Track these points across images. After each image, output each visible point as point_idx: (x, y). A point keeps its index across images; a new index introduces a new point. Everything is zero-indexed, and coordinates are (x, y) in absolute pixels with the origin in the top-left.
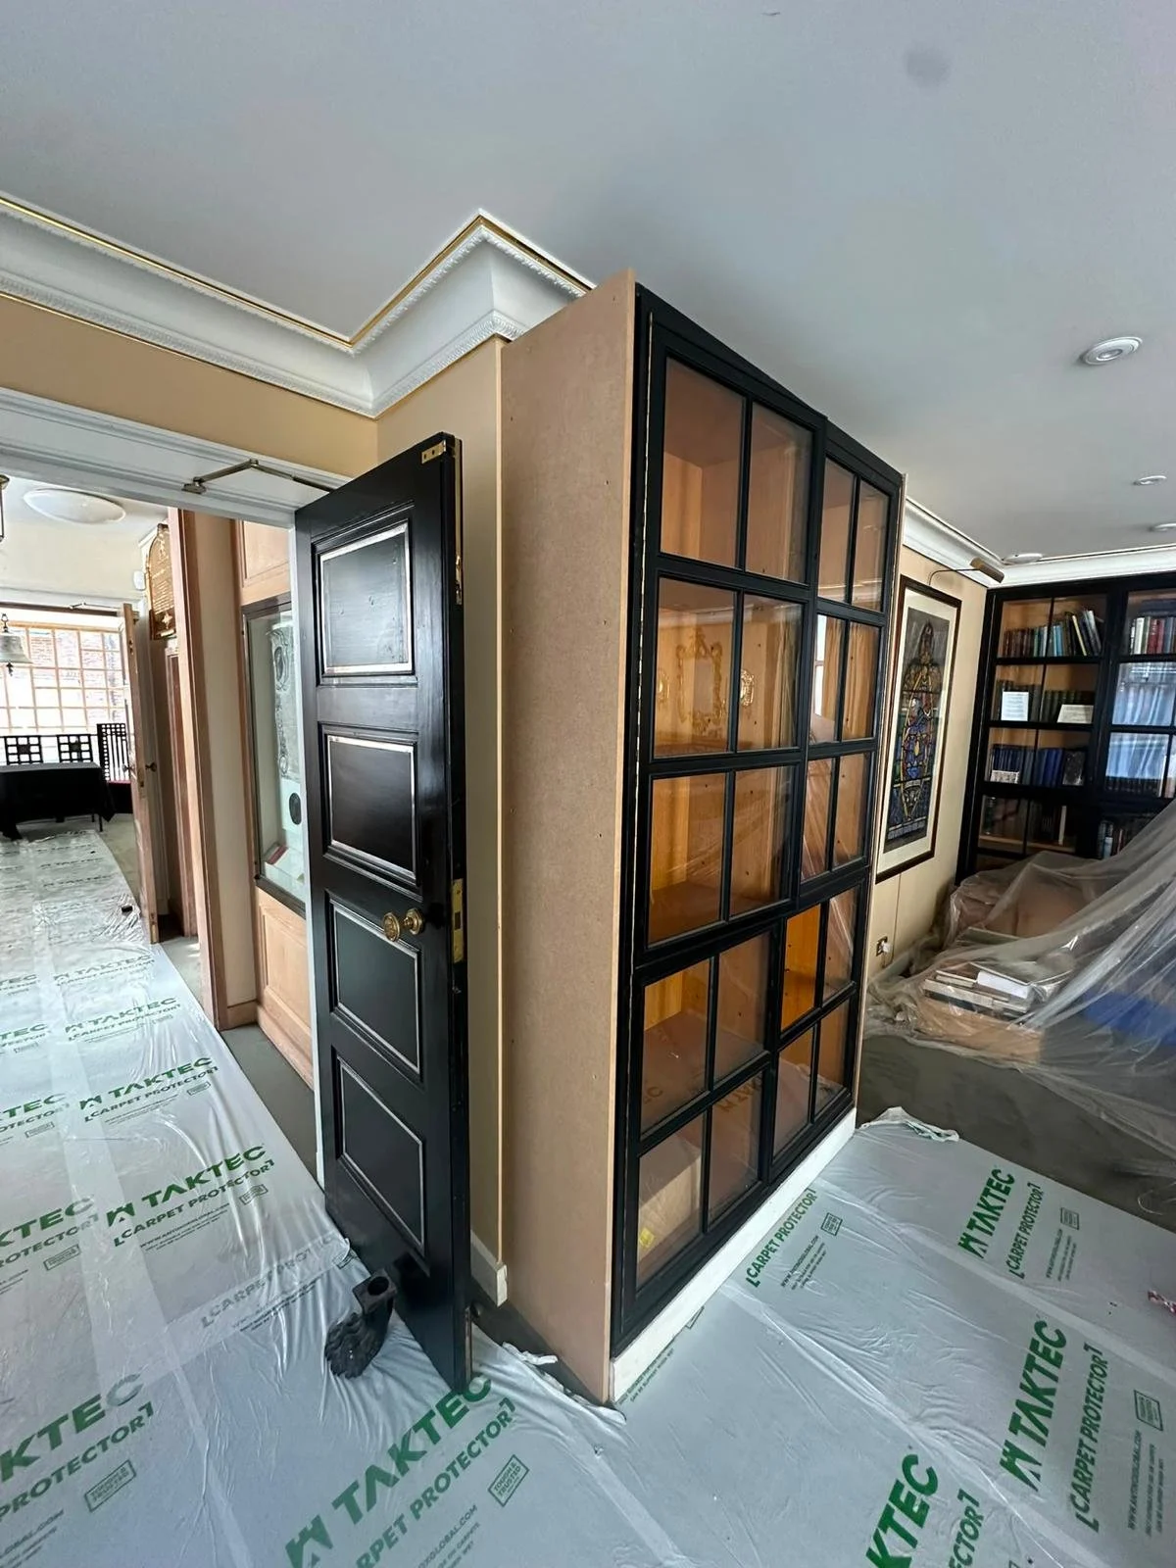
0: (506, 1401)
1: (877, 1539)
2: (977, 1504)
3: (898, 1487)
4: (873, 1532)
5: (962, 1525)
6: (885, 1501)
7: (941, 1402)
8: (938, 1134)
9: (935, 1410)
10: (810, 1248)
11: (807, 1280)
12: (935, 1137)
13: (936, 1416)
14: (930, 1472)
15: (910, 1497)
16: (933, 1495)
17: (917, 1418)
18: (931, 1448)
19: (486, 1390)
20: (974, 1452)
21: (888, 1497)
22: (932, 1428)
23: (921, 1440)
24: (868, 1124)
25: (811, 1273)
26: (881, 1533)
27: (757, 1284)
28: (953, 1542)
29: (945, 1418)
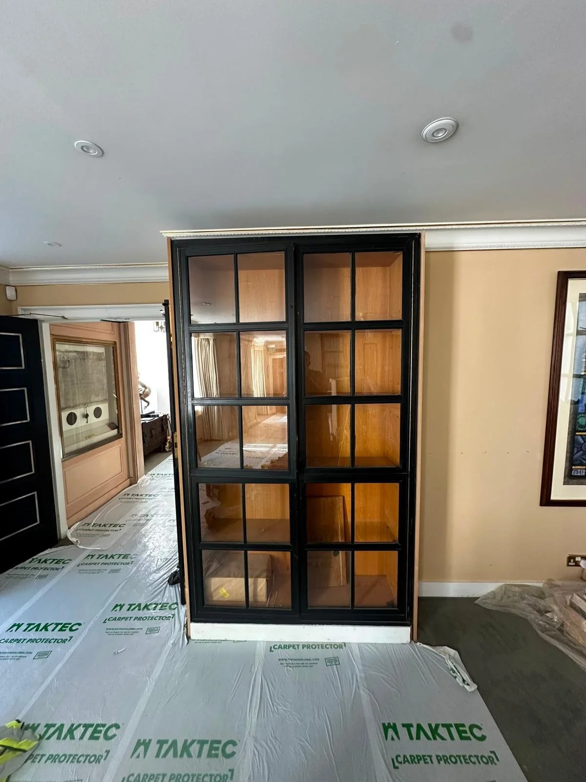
0: (174, 615)
1: (193, 742)
2: (231, 778)
3: (219, 742)
4: (194, 738)
5: (218, 775)
6: (210, 739)
7: (272, 747)
8: (464, 681)
9: (265, 745)
10: (310, 660)
11: (290, 667)
12: (459, 680)
13: (261, 746)
14: (233, 753)
15: (217, 749)
16: (224, 759)
17: (256, 740)
18: (244, 749)
19: (174, 609)
20: (256, 770)
21: (213, 739)
22: (255, 746)
23: (245, 745)
24: (422, 645)
25: (295, 666)
26: (196, 742)
27: (271, 651)
28: (209, 773)
29: (265, 751)
